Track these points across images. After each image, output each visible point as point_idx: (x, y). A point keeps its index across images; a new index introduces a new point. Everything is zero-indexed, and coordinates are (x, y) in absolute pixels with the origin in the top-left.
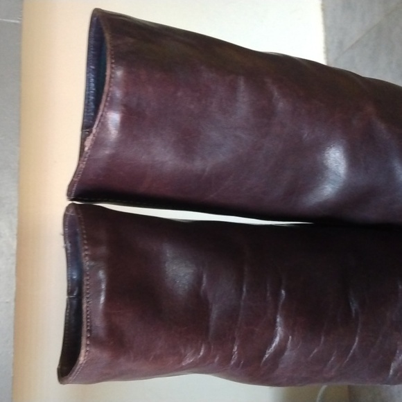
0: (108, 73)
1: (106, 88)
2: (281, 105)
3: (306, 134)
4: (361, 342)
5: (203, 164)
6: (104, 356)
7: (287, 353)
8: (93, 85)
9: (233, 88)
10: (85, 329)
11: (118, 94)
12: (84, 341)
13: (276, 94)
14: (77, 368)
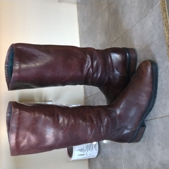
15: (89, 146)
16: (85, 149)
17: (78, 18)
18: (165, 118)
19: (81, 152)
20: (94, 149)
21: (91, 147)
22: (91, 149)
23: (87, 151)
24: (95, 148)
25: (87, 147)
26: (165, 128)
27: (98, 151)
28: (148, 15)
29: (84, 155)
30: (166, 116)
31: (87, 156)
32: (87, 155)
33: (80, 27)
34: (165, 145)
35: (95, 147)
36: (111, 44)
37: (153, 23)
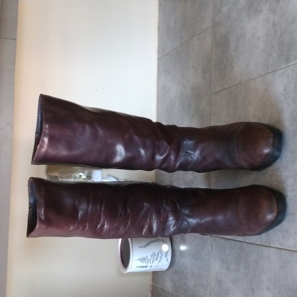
0: (44, 125)
1: (43, 130)
2: (101, 132)
3: (109, 141)
4: (131, 222)
5: (75, 153)
6: (44, 226)
7: (105, 226)
8: (39, 125)
9: (84, 128)
10: (38, 217)
11: (47, 131)
12: (38, 221)
13: (99, 129)
14: (35, 230)
15: (156, 253)
16: (149, 258)
17: (159, 24)
18: (283, 252)
19: (142, 262)
20: (164, 259)
21: (160, 256)
22: (159, 259)
23: (151, 261)
24: (166, 258)
25: (153, 255)
26: (282, 267)
27: (169, 263)
28: (278, 71)
29: (146, 267)
30: (285, 249)
31: (151, 269)
32: (151, 267)
33: (160, 40)
34: (279, 293)
35: (166, 256)
36: (212, 94)
37: (285, 90)
